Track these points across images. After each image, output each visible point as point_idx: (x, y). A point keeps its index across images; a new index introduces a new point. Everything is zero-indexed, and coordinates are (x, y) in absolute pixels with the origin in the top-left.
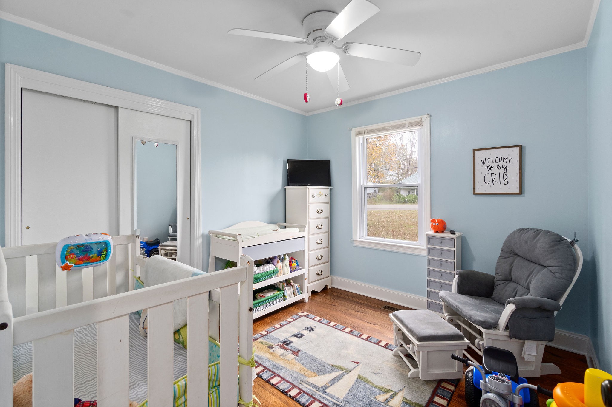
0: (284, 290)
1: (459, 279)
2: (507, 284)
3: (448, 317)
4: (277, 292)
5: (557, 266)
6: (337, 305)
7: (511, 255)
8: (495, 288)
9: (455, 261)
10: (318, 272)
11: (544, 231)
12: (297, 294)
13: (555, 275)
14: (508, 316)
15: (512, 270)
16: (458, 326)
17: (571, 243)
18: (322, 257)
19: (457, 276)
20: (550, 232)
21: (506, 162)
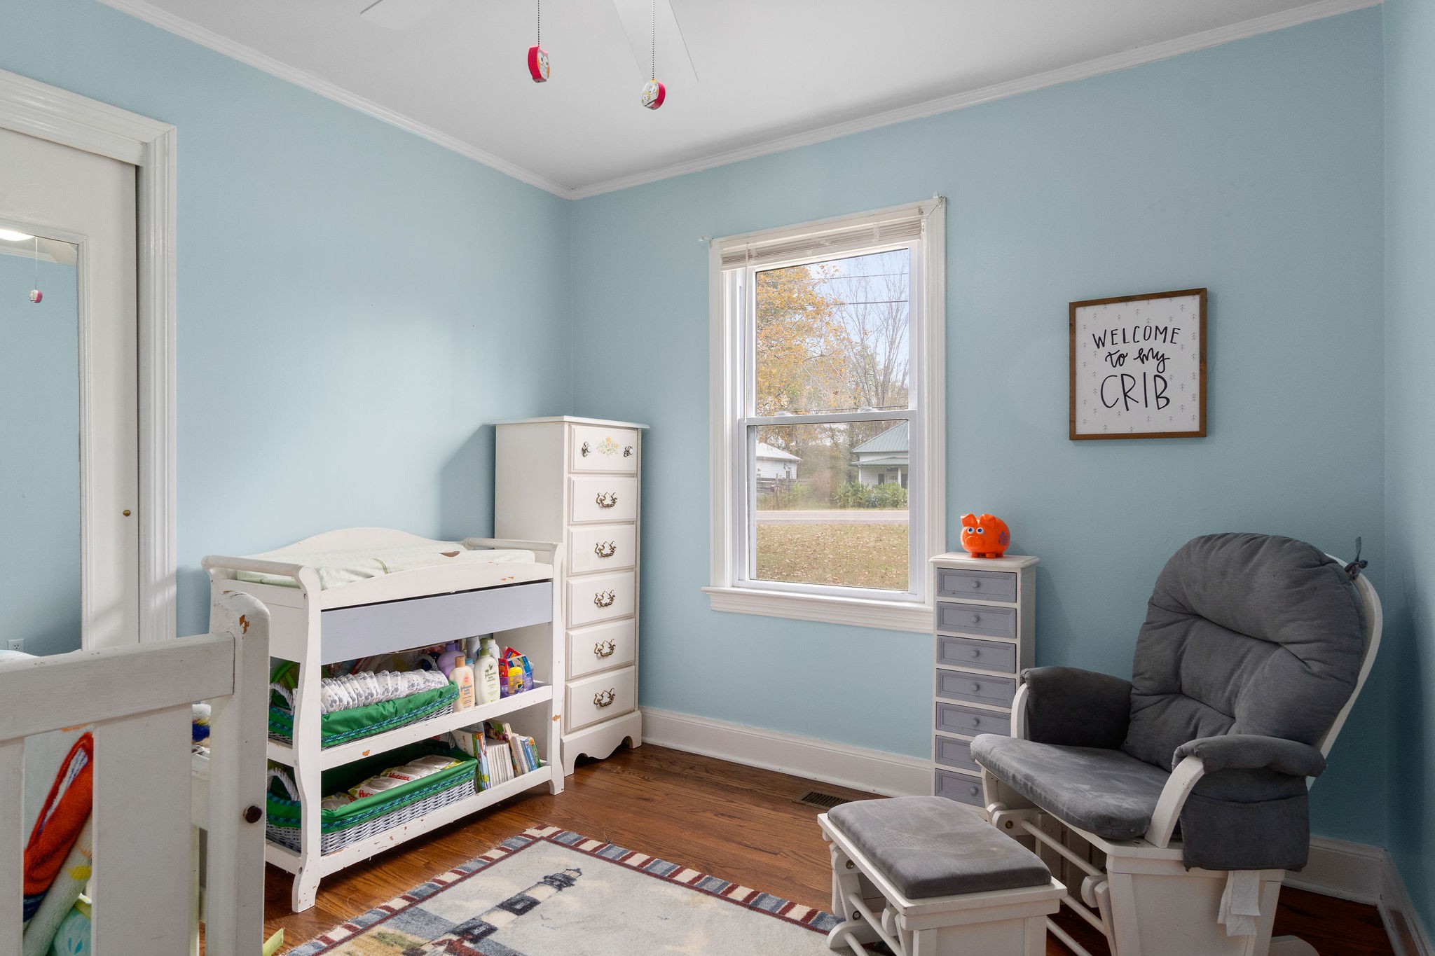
0: (480, 757)
1: (1029, 696)
2: (1169, 703)
3: (997, 815)
4: (453, 764)
5: (1314, 641)
6: (656, 798)
7: (1181, 617)
8: (1131, 716)
9: (1018, 642)
10: (599, 697)
11: (1274, 537)
12: (526, 770)
13: (1310, 668)
14: (1180, 800)
15: (1183, 661)
16: (1029, 842)
17: (1348, 569)
18: (612, 647)
19: (1025, 686)
20: (1289, 540)
21: (1164, 342)
